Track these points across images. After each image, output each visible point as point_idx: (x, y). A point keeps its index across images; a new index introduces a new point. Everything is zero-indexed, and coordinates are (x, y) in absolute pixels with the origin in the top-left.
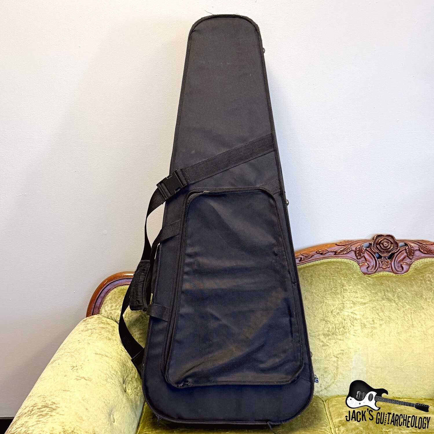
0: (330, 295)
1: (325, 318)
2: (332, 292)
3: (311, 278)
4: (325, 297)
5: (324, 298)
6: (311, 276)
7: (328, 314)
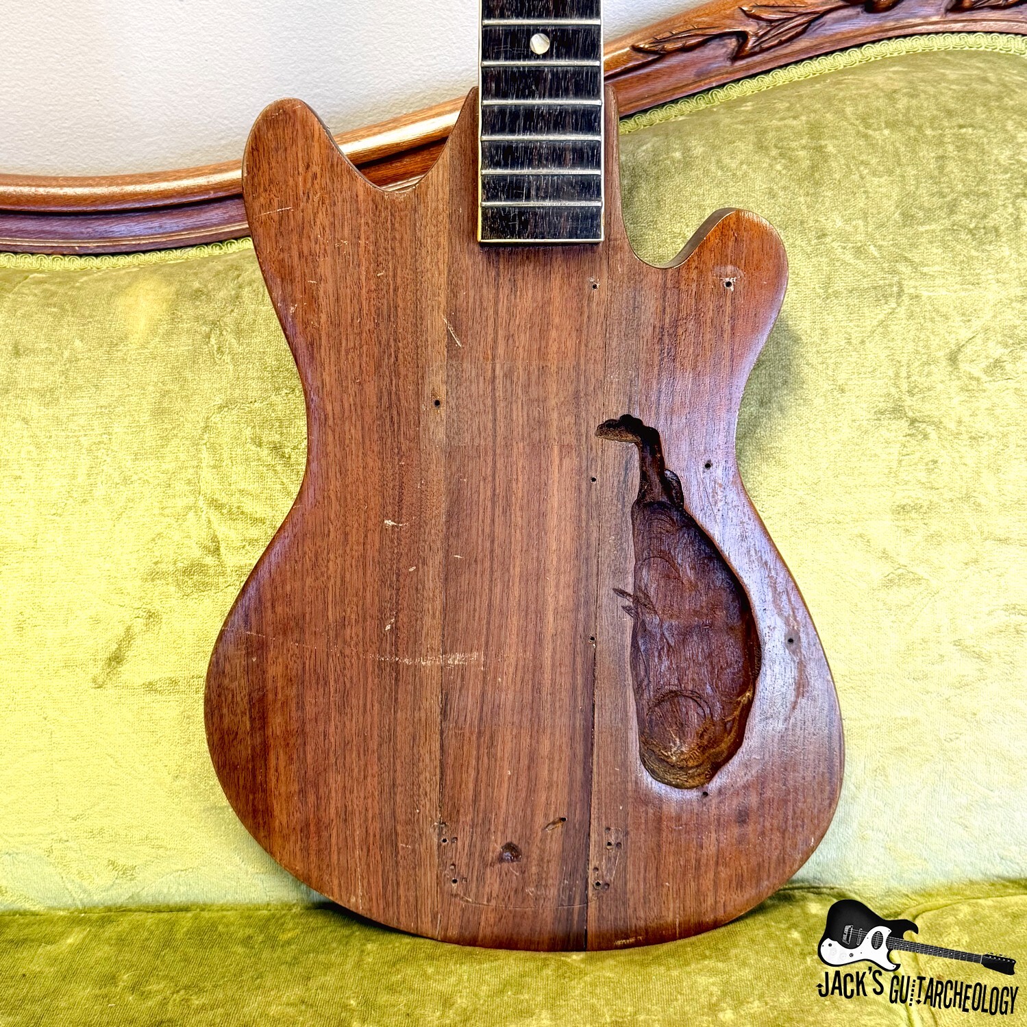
0: (945, 245)
1: (908, 400)
2: (953, 229)
3: (812, 138)
4: (906, 259)
5: (902, 267)
6: (815, 130)
7: (929, 374)
